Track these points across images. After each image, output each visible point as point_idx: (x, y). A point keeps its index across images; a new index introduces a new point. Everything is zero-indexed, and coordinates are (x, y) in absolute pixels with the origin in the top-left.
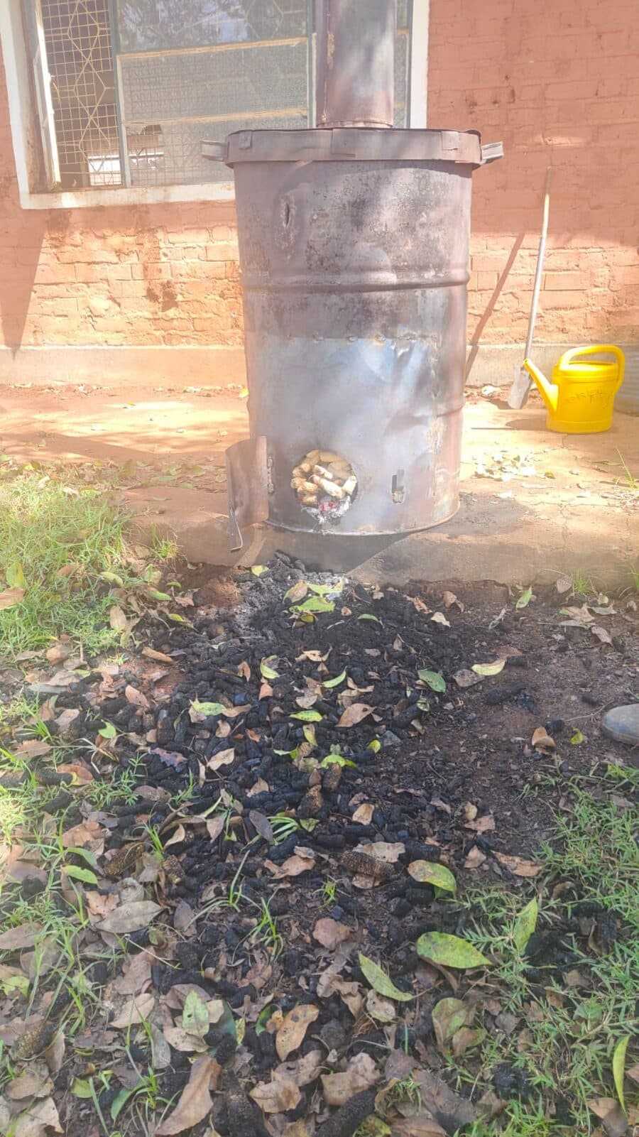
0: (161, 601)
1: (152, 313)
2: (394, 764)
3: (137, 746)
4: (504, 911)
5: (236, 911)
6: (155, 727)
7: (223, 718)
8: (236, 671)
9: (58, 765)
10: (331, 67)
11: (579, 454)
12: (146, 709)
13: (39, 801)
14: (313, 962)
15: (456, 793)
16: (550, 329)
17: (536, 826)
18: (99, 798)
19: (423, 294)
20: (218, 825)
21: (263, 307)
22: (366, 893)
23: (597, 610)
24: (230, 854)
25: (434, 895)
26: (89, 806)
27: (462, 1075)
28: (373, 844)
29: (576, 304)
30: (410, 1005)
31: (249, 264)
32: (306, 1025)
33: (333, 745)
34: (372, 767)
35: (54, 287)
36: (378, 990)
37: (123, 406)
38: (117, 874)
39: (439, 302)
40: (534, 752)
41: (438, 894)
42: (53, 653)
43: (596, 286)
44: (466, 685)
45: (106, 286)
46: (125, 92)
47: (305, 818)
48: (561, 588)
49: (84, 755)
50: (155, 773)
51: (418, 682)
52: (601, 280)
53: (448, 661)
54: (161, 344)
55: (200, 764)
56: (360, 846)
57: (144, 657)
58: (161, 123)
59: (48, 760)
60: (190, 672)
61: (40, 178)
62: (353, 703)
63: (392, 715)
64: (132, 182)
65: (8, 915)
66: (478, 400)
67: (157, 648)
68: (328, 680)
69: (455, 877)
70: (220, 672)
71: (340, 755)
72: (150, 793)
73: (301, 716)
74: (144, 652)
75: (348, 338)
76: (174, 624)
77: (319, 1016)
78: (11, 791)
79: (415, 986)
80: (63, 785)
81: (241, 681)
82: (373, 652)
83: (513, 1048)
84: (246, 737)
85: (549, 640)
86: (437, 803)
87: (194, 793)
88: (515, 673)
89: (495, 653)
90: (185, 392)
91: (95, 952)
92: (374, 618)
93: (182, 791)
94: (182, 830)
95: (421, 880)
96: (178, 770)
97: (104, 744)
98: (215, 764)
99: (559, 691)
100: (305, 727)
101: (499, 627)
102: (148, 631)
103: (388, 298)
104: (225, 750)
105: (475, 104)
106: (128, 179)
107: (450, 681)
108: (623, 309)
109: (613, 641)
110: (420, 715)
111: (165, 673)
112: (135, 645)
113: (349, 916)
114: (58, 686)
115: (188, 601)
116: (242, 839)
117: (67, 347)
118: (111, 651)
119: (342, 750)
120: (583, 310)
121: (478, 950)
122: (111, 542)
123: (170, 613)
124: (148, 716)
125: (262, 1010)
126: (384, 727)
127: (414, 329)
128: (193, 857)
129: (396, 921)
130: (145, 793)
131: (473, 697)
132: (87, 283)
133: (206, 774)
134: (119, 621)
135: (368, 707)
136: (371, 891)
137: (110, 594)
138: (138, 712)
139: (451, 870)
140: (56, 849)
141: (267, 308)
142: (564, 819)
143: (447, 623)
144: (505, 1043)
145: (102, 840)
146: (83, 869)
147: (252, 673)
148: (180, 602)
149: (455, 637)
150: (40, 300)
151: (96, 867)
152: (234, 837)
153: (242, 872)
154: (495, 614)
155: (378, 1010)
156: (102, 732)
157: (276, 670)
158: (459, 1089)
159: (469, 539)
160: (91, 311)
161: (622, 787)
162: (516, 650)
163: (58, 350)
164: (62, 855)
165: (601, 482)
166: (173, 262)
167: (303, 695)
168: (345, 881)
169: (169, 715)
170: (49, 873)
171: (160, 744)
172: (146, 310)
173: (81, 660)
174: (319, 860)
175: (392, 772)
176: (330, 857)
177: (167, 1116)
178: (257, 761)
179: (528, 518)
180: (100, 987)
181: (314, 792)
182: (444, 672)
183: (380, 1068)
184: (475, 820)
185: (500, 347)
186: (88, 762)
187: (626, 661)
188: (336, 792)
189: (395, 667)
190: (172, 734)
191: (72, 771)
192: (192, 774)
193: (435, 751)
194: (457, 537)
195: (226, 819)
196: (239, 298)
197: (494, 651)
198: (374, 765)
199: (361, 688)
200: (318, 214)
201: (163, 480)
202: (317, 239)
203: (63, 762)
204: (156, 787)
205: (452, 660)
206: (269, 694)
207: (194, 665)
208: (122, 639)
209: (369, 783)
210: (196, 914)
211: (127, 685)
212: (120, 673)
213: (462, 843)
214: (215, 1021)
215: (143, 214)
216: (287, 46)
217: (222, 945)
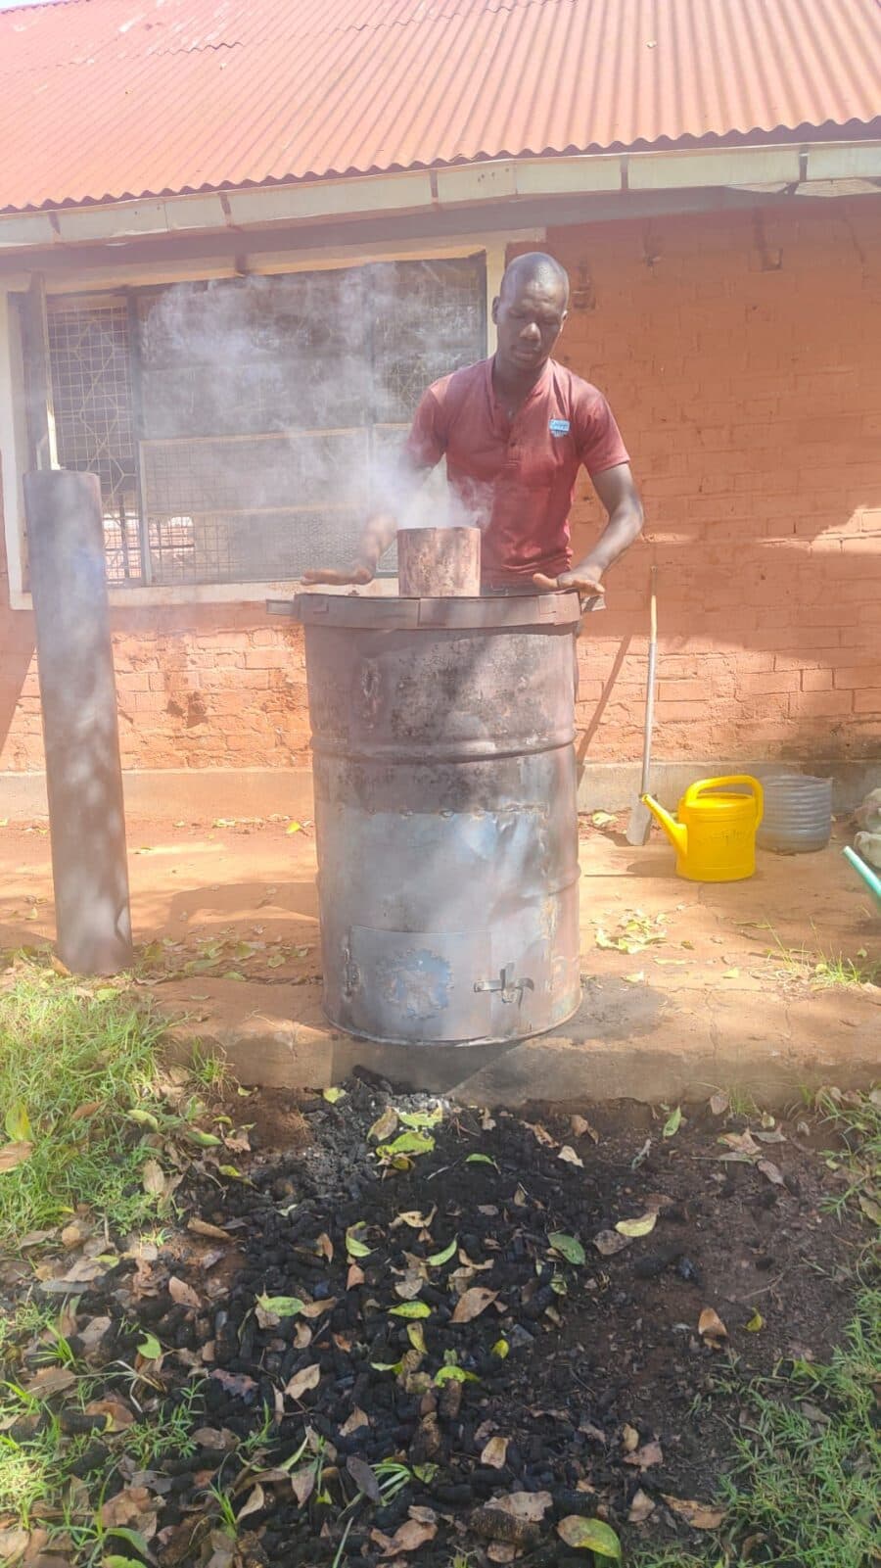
0: (207, 1147)
1: (174, 730)
2: (527, 1374)
3: (189, 1368)
6: (212, 1337)
7: (300, 1318)
8: (314, 1249)
9: (86, 1402)
11: (720, 913)
12: (198, 1311)
13: (63, 1460)
15: (610, 1411)
16: (670, 745)
17: (713, 1454)
18: (143, 1448)
19: (526, 762)
20: (307, 1482)
21: (340, 777)
23: (763, 1136)
24: (325, 1525)
26: (131, 1463)
28: (511, 1496)
29: (696, 716)
31: (323, 728)
33: (447, 1351)
34: (500, 1380)
37: (134, 851)
39: (544, 768)
40: (702, 1345)
41: (599, 1563)
42: (71, 1234)
43: (719, 696)
44: (611, 1252)
46: (147, 479)
47: (419, 1463)
48: (716, 1109)
49: (120, 1386)
50: (219, 1408)
51: (551, 1251)
52: (725, 689)
53: (585, 1219)
54: (183, 767)
55: (276, 1391)
56: (494, 1499)
57: (190, 1232)
59: (70, 1395)
60: (252, 1251)
62: (469, 1286)
63: (520, 1300)
64: (154, 579)
66: (589, 832)
67: (206, 1217)
68: (434, 1254)
69: (619, 1536)
70: (293, 1251)
71: (457, 1365)
72: (213, 1439)
73: (402, 1311)
74: (189, 1226)
75: (442, 813)
76: (226, 1179)
78: (25, 1447)
80: (95, 1434)
81: (322, 1262)
82: (488, 1210)
84: (333, 1346)
85: (707, 1182)
86: (588, 1429)
87: (270, 1435)
88: (672, 1231)
89: (643, 1203)
90: (215, 826)
92: (488, 1160)
93: (254, 1431)
94: (259, 1491)
95: (576, 1545)
96: (248, 1400)
97: (145, 1367)
98: (296, 1389)
99: (725, 1254)
100: (409, 1328)
101: (645, 1165)
102: (193, 1193)
103: (487, 769)
104: (306, 1367)
106: (149, 576)
107: (590, 1248)
108: (753, 721)
109: (785, 1180)
110: (555, 1300)
111: (219, 1254)
112: (177, 1216)
114: (78, 1283)
115: (242, 1144)
116: (338, 1501)
118: (147, 1224)
119: (459, 1357)
120: (707, 723)
122: (140, 1065)
123: (221, 1164)
124: (202, 1322)
126: (510, 1319)
127: (518, 800)
128: (276, 1531)
130: (206, 1439)
131: (620, 1268)
133: (285, 1404)
134: (155, 1183)
135: (489, 1293)
136: (512, 1565)
137: (142, 1141)
138: (189, 1316)
139: (613, 1528)
140: (93, 1532)
141: (345, 779)
142: (747, 1443)
143: (578, 1162)
145: (154, 1513)
146: (130, 1559)
147: (336, 1249)
148: (233, 1146)
149: (592, 1182)
150: (27, 716)
151: (148, 1556)
152: (327, 1498)
153: (345, 1549)
154: (638, 1146)
156: (143, 1350)
157: (365, 1242)
159: (596, 1045)
161: (814, 1391)
162: (668, 1198)
164: (101, 1537)
165: (751, 954)
166: (202, 670)
167: (403, 1279)
168: (478, 1553)
169: (229, 1318)
171: (219, 1362)
172: (168, 725)
173: (105, 1242)
174: (441, 1523)
175: (526, 1386)
176: (455, 1520)
178: (350, 1380)
179: (668, 1012)
181: (428, 1424)
182: (581, 1234)
184: (637, 1450)
185: (610, 766)
186: (126, 1395)
187: (803, 1208)
188: (458, 1422)
189: (518, 1230)
190: (235, 1348)
191: (105, 1410)
192: (266, 1406)
193: (579, 1351)
194: (582, 1043)
195: (317, 1473)
196: (286, 711)
197: (641, 1200)
198: (503, 1376)
199: (477, 1263)
200: (405, 683)
201: (200, 966)
202: (404, 708)
203: (93, 1398)
204: (219, 1429)
205: (590, 1216)
206: (360, 1280)
207: (258, 1242)
208: (159, 1207)
209: (498, 1404)
211: (170, 1276)
212: (160, 1258)
213: (623, 1486)
215: (167, 616)
216: (343, 436)
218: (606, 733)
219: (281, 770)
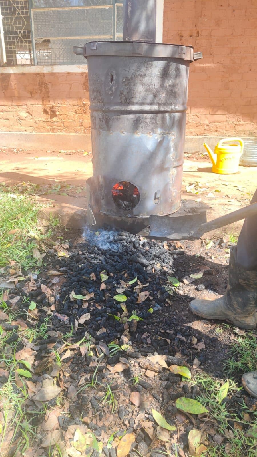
0: (55, 246)
1: (46, 119)
2: (159, 319)
3: (47, 312)
4: (213, 387)
5: (95, 389)
6: (55, 303)
8: (90, 278)
9: (12, 321)
10: (130, 17)
12: (50, 295)
13: (3, 338)
14: (131, 412)
15: (187, 332)
16: (212, 130)
17: (223, 346)
18: (31, 336)
19: (169, 116)
20: (85, 349)
21: (100, 119)
22: (152, 379)
25: (181, 380)
26: (26, 340)
28: (154, 356)
29: (222, 120)
30: (175, 432)
31: (94, 100)
32: (131, 444)
33: (133, 311)
34: (151, 320)
35: (3, 107)
36: (161, 426)
37: (33, 158)
38: (40, 372)
39: (176, 119)
41: (183, 379)
44: (188, 283)
45: (26, 107)
46: (34, 25)
47: (123, 345)
48: (225, 241)
50: (56, 325)
51: (168, 282)
53: (179, 272)
54: (49, 132)
55: (76, 320)
56: (148, 357)
58: (50, 39)
60: (69, 277)
62: (141, 292)
63: (157, 296)
64: (37, 63)
67: (54, 266)
68: (129, 281)
69: (190, 371)
70: (82, 278)
71: (136, 315)
72: (54, 334)
73: (118, 298)
75: (137, 133)
77: (136, 439)
79: (176, 423)
80: (14, 331)
81: (92, 282)
83: (222, 452)
86: (180, 336)
87: (73, 334)
88: (208, 278)
89: (199, 269)
90: (60, 152)
91: (32, 411)
93: (68, 332)
94: (69, 351)
95: (176, 373)
96: (66, 323)
97: (32, 311)
98: (82, 320)
100: (121, 304)
101: (200, 257)
102: (50, 259)
103: (155, 117)
104: (85, 313)
105: (182, 37)
107: (181, 281)
108: (241, 123)
110: (169, 297)
112: (44, 266)
113: (145, 390)
115: (66, 246)
116: (96, 355)
117: (9, 132)
118: (33, 268)
119: (137, 312)
120: (225, 123)
121: (203, 405)
122: (32, 219)
124: (51, 298)
125: (110, 437)
126: (154, 302)
127: (165, 130)
128: (74, 363)
129: (165, 392)
130: (52, 334)
131: (191, 288)
132: (18, 106)
133: (78, 324)
134: (37, 255)
135: (147, 294)
136: (154, 378)
137: (32, 243)
138: (47, 296)
140: (12, 361)
141: (102, 119)
144: (218, 449)
145: (33, 356)
146: (25, 370)
147: (96, 277)
148: (63, 246)
149: (182, 262)
151: (31, 369)
152: (92, 354)
153: (97, 370)
154: (197, 251)
155: (162, 435)
160: (19, 117)
162: (208, 268)
163: (5, 134)
164: (15, 364)
167: (119, 288)
168: (142, 373)
169: (61, 297)
170: (9, 373)
171: (57, 311)
172: (43, 118)
173: (20, 273)
174: (130, 364)
175: (159, 322)
176: (135, 362)
179: (210, 211)
180: (35, 427)
181: (126, 333)
182: (178, 277)
184: (196, 344)
185: (191, 137)
186: (25, 319)
188: (136, 333)
190: (62, 307)
191: (18, 324)
192: (72, 325)
195: (89, 346)
196: (83, 114)
198: (151, 319)
199: (143, 284)
200: (125, 79)
201: (53, 191)
202: (125, 90)
203: (14, 320)
204: (56, 331)
205: (181, 272)
206: (104, 288)
207: (71, 274)
208: (38, 263)
209: (149, 327)
210: (77, 391)
211: (41, 284)
212: (38, 278)
213: (191, 355)
214: (88, 443)
215: (42, 77)
216: (104, 9)
217: (90, 405)
218: (191, 125)
219: (81, 135)
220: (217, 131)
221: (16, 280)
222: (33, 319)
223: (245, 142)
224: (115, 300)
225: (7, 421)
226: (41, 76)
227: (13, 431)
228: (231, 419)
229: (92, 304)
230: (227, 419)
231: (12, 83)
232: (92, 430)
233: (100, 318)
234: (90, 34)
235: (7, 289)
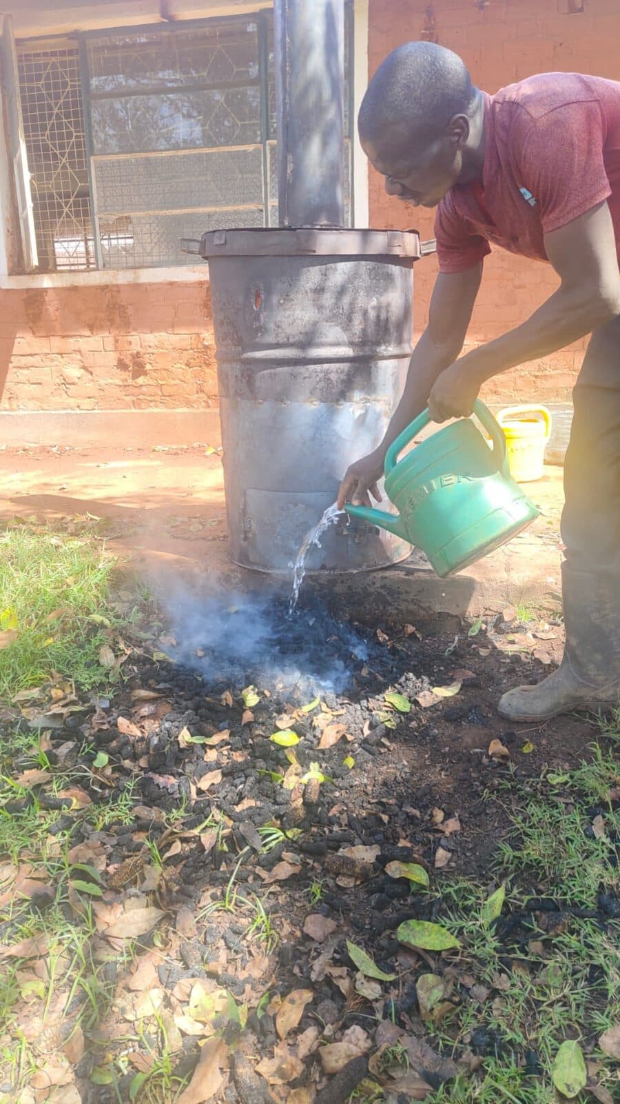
0: (145, 640)
1: (123, 381)
2: (367, 778)
3: (132, 771)
4: (473, 899)
5: (232, 913)
6: (147, 753)
8: (220, 700)
9: (58, 791)
10: (290, 182)
12: (137, 738)
13: (42, 824)
14: (305, 953)
15: (425, 800)
17: (496, 824)
18: (98, 819)
19: (375, 366)
20: (212, 838)
21: (236, 377)
22: (349, 892)
23: (540, 635)
24: (224, 863)
25: (409, 889)
26: (89, 827)
27: (443, 1039)
28: (353, 848)
30: (394, 984)
31: (223, 340)
32: (303, 1006)
33: (312, 763)
34: (348, 781)
35: (30, 357)
36: (365, 973)
37: (96, 464)
38: (120, 886)
39: (390, 370)
40: (491, 761)
41: (413, 888)
44: (428, 705)
45: (79, 357)
46: (98, 188)
47: (290, 828)
48: (507, 618)
49: (82, 781)
50: (150, 795)
51: (385, 704)
53: (410, 684)
54: (130, 408)
55: (191, 785)
56: (341, 850)
58: (132, 215)
59: (48, 787)
60: (176, 702)
61: (19, 261)
62: (328, 725)
63: (363, 734)
64: (104, 266)
65: (20, 927)
67: (144, 682)
68: (304, 705)
69: (428, 872)
70: (204, 701)
71: (319, 771)
72: (146, 813)
75: (312, 402)
77: (314, 998)
78: (15, 816)
79: (397, 968)
80: (64, 810)
81: (225, 708)
83: (487, 1014)
84: (231, 759)
85: (499, 664)
86: (408, 809)
87: (187, 812)
88: (471, 693)
89: (452, 676)
90: (154, 451)
91: (105, 955)
93: (175, 809)
94: (178, 844)
95: (398, 876)
96: (171, 790)
97: (100, 770)
98: (204, 784)
100: (286, 751)
101: (454, 653)
102: (135, 668)
103: (346, 369)
104: (212, 771)
106: (101, 263)
107: (413, 702)
108: (547, 373)
110: (388, 734)
112: (124, 681)
113: (335, 912)
115: (170, 639)
116: (233, 850)
117: (41, 412)
118: (101, 686)
119: (321, 766)
120: (512, 375)
121: (452, 933)
122: (97, 587)
123: (155, 650)
124: (140, 744)
125: (262, 996)
126: (356, 745)
127: (368, 394)
128: (189, 867)
129: (377, 914)
130: (142, 813)
131: (435, 715)
132: (61, 354)
133: (197, 793)
134: (108, 659)
135: (341, 728)
136: (353, 889)
137: (99, 634)
138: (131, 741)
139: (424, 867)
140: (62, 866)
141: (239, 378)
142: (520, 818)
144: (479, 1010)
145: (104, 856)
146: (88, 883)
147: (235, 700)
148: (163, 641)
149: (416, 663)
150: (15, 370)
151: (100, 881)
152: (225, 848)
153: (236, 878)
154: (450, 642)
155: (366, 989)
158: (441, 1051)
159: (422, 576)
160: (64, 379)
162: (470, 673)
163: (32, 414)
164: (67, 871)
166: (142, 335)
167: (281, 719)
169: (159, 741)
170: (56, 889)
171: (152, 768)
172: (118, 377)
173: (73, 697)
174: (305, 864)
175: (366, 786)
176: (314, 862)
177: (181, 1092)
180: (112, 986)
181: (297, 804)
182: (408, 694)
183: (372, 1037)
184: (442, 822)
186: (86, 787)
188: (317, 804)
189: (363, 692)
190: (163, 759)
191: (71, 796)
192: (184, 794)
193: (404, 765)
194: (413, 574)
195: (218, 834)
196: (204, 367)
197: (450, 674)
198: (349, 779)
199: (333, 712)
200: (284, 299)
202: (284, 320)
203: (63, 788)
204: (151, 807)
206: (251, 719)
207: (181, 697)
208: (110, 675)
209: (346, 795)
210: (196, 917)
211: (118, 716)
212: (111, 706)
213: (430, 843)
214: (220, 1009)
215: (115, 293)
216: (244, 151)
217: (221, 943)
219: (202, 410)
220: (496, 393)
221: (64, 711)
222: (103, 786)
223: (554, 412)
224: (273, 743)
225: (53, 977)
226: (111, 291)
227: (67, 994)
228: (505, 955)
229: (225, 753)
230: (497, 955)
231: (48, 307)
232: (226, 988)
233: (243, 779)
234: (216, 202)
235: (48, 729)
